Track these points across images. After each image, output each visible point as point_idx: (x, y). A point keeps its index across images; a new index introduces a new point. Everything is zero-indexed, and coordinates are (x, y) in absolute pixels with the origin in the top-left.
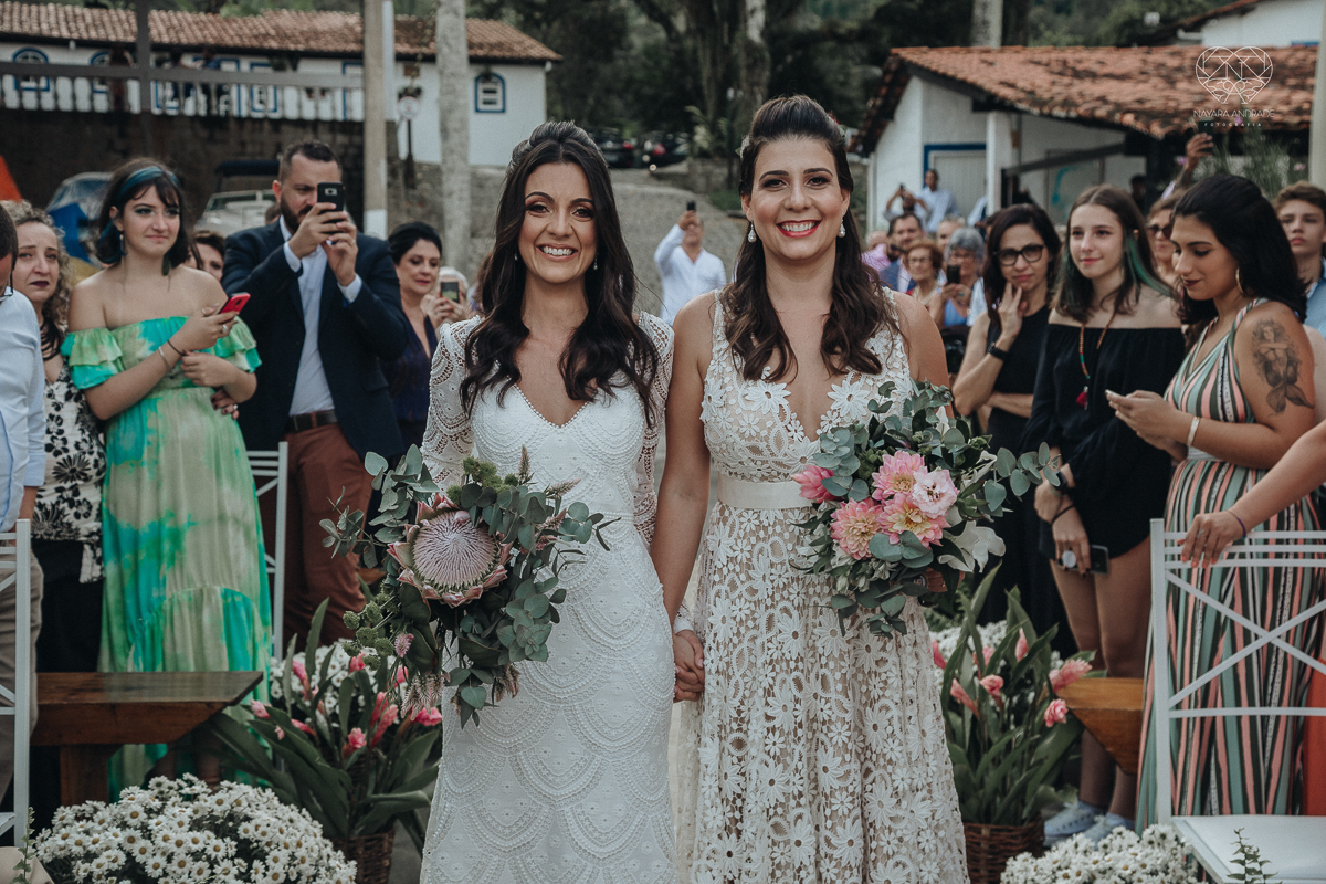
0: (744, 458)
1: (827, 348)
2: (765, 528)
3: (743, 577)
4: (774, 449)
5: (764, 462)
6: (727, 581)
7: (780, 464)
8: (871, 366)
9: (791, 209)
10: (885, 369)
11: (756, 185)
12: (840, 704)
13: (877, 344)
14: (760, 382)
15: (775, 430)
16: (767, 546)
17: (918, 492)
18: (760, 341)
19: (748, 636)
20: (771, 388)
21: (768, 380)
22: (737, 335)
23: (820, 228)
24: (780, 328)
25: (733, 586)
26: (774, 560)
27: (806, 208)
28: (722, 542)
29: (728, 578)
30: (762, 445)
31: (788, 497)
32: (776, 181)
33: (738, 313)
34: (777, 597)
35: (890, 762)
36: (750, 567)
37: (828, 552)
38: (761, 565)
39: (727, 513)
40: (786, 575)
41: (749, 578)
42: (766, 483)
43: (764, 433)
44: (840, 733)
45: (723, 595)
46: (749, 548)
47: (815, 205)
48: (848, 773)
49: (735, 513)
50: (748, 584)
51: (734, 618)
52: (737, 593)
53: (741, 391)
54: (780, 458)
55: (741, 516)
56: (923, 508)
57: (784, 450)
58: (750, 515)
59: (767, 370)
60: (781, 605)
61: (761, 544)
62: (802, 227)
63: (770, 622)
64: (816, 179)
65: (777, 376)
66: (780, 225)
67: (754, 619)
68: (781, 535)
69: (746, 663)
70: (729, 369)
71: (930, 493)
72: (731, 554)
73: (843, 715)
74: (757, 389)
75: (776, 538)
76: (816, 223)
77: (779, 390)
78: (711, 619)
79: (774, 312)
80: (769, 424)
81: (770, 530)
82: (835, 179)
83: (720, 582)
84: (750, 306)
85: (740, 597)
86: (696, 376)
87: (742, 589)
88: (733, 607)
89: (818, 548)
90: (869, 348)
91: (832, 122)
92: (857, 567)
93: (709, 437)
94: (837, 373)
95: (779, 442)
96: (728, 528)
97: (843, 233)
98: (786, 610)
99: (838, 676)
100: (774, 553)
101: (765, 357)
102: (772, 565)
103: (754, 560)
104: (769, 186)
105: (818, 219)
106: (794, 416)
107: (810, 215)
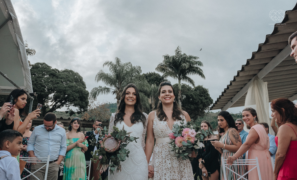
0: (160, 133)
1: (173, 116)
3: (160, 155)
4: (165, 131)
5: (163, 134)
7: (166, 134)
8: (180, 119)
9: (166, 95)
11: (161, 93)
15: (165, 128)
16: (164, 149)
17: (190, 133)
18: (162, 115)
19: (161, 165)
20: (164, 122)
21: (164, 121)
23: (171, 99)
25: (159, 156)
26: (166, 151)
27: (169, 95)
28: (156, 149)
29: (158, 155)
30: (163, 131)
31: (168, 140)
34: (166, 157)
36: (162, 153)
37: (175, 146)
38: (163, 152)
39: (157, 144)
40: (168, 153)
41: (162, 155)
42: (164, 138)
43: (163, 129)
45: (157, 158)
46: (161, 149)
49: (159, 144)
50: (161, 156)
51: (159, 162)
52: (159, 157)
54: (166, 133)
55: (160, 144)
56: (191, 135)
57: (167, 132)
58: (161, 144)
59: (163, 120)
60: (167, 158)
61: (163, 148)
62: (168, 98)
63: (165, 161)
64: (170, 92)
65: (165, 120)
66: (165, 99)
67: (162, 162)
68: (167, 146)
69: (161, 170)
70: (157, 119)
71: (192, 133)
72: (158, 151)
74: (162, 122)
76: (170, 98)
77: (165, 122)
78: (155, 162)
79: (164, 112)
80: (164, 127)
81: (165, 146)
82: (173, 92)
83: (157, 156)
85: (160, 158)
86: (152, 122)
87: (160, 157)
88: (159, 160)
89: (173, 146)
92: (180, 148)
94: (175, 120)
95: (166, 130)
96: (158, 147)
97: (174, 101)
98: (168, 159)
100: (165, 150)
101: (163, 118)
102: (165, 152)
103: (162, 151)
104: (163, 93)
105: (171, 97)
106: (168, 126)
107: (169, 96)
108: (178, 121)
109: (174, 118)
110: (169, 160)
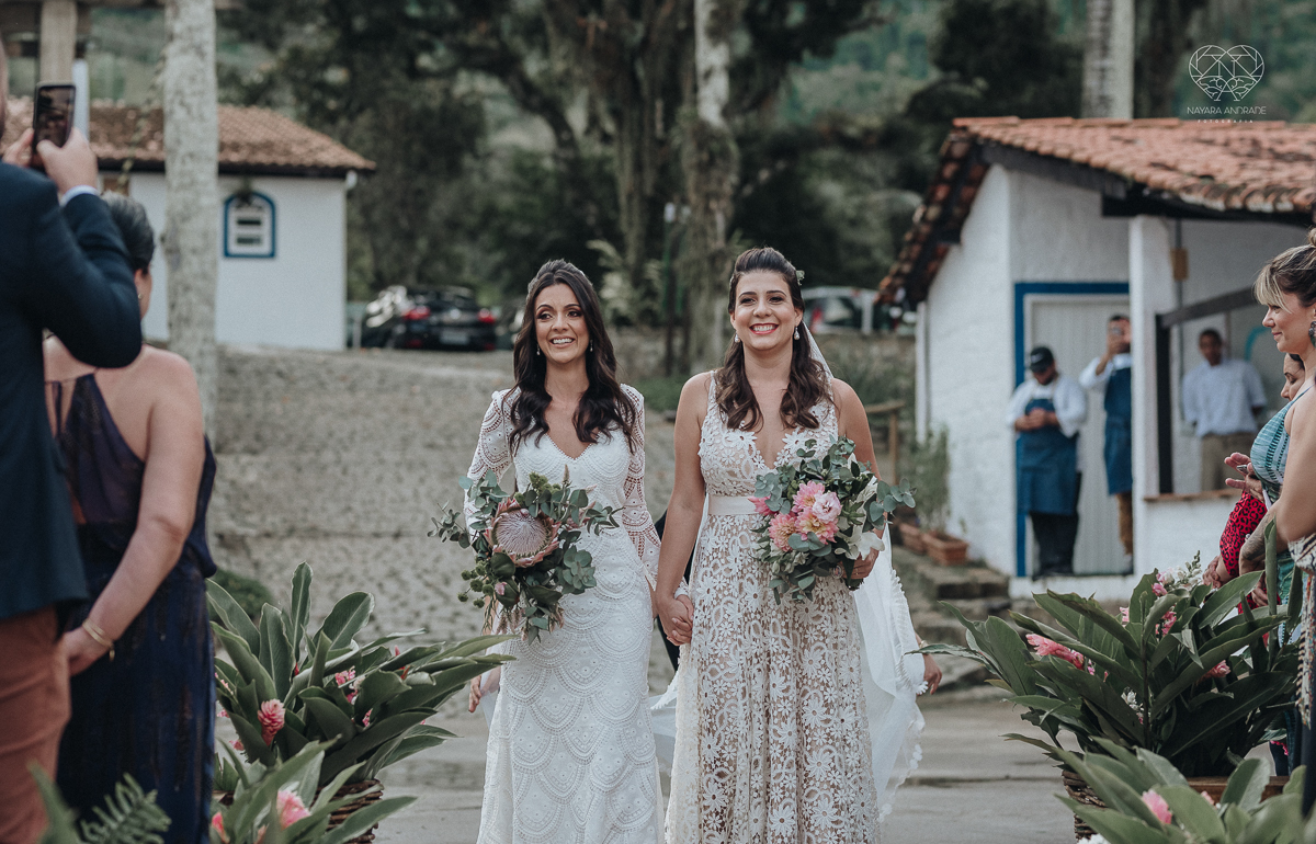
0: (725, 480)
1: (785, 409)
2: (737, 528)
3: (723, 561)
4: (744, 473)
5: (738, 482)
6: (712, 565)
7: (748, 485)
8: (810, 423)
9: (757, 316)
10: (821, 426)
11: (737, 302)
12: (784, 642)
13: (817, 410)
14: (738, 431)
15: (745, 460)
16: (738, 539)
18: (739, 404)
19: (724, 601)
20: (744, 434)
21: (742, 429)
22: (723, 398)
23: (778, 329)
24: (754, 396)
25: (716, 566)
26: (742, 547)
27: (767, 315)
28: (710, 539)
29: (712, 563)
30: (736, 471)
32: (749, 299)
33: (725, 385)
34: (745, 571)
35: (823, 683)
36: (727, 554)
38: (735, 552)
39: (713, 520)
40: (750, 557)
41: (727, 562)
42: (739, 497)
43: (738, 462)
44: (782, 662)
45: (709, 574)
46: (727, 541)
47: (774, 314)
48: (788, 688)
49: (720, 519)
50: (726, 566)
51: (715, 587)
52: (718, 571)
53: (725, 435)
54: (749, 481)
55: (723, 521)
56: (820, 517)
57: (751, 475)
58: (728, 519)
59: (743, 423)
60: (747, 577)
61: (734, 537)
62: (766, 328)
63: (740, 587)
64: (775, 298)
65: (749, 428)
66: (752, 328)
67: (728, 589)
68: (746, 531)
69: (721, 619)
70: (717, 420)
72: (715, 547)
73: (786, 649)
74: (735, 435)
75: (743, 533)
76: (776, 326)
77: (749, 436)
78: (700, 589)
80: (741, 456)
81: (740, 528)
82: (789, 299)
83: (708, 564)
84: (733, 381)
85: (720, 574)
88: (715, 580)
89: (763, 544)
90: (811, 412)
91: (789, 264)
92: (785, 555)
93: (703, 465)
94: (791, 427)
95: (748, 469)
96: (714, 530)
97: (797, 336)
98: (750, 580)
99: (783, 623)
100: (742, 542)
101: (743, 414)
102: (741, 550)
103: (730, 549)
104: (744, 301)
105: (777, 323)
106: (759, 452)
107: (771, 320)
108: (802, 430)
109: (789, 419)
110: (756, 582)
